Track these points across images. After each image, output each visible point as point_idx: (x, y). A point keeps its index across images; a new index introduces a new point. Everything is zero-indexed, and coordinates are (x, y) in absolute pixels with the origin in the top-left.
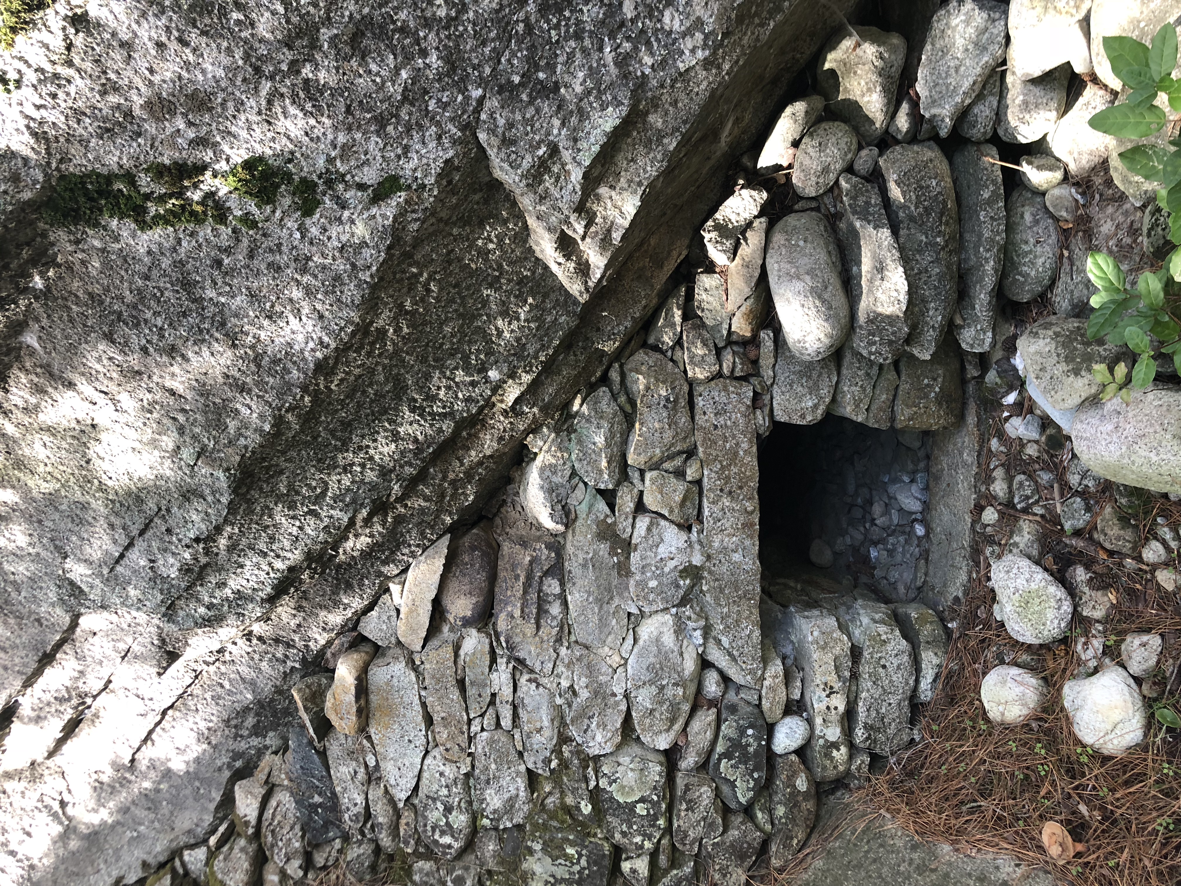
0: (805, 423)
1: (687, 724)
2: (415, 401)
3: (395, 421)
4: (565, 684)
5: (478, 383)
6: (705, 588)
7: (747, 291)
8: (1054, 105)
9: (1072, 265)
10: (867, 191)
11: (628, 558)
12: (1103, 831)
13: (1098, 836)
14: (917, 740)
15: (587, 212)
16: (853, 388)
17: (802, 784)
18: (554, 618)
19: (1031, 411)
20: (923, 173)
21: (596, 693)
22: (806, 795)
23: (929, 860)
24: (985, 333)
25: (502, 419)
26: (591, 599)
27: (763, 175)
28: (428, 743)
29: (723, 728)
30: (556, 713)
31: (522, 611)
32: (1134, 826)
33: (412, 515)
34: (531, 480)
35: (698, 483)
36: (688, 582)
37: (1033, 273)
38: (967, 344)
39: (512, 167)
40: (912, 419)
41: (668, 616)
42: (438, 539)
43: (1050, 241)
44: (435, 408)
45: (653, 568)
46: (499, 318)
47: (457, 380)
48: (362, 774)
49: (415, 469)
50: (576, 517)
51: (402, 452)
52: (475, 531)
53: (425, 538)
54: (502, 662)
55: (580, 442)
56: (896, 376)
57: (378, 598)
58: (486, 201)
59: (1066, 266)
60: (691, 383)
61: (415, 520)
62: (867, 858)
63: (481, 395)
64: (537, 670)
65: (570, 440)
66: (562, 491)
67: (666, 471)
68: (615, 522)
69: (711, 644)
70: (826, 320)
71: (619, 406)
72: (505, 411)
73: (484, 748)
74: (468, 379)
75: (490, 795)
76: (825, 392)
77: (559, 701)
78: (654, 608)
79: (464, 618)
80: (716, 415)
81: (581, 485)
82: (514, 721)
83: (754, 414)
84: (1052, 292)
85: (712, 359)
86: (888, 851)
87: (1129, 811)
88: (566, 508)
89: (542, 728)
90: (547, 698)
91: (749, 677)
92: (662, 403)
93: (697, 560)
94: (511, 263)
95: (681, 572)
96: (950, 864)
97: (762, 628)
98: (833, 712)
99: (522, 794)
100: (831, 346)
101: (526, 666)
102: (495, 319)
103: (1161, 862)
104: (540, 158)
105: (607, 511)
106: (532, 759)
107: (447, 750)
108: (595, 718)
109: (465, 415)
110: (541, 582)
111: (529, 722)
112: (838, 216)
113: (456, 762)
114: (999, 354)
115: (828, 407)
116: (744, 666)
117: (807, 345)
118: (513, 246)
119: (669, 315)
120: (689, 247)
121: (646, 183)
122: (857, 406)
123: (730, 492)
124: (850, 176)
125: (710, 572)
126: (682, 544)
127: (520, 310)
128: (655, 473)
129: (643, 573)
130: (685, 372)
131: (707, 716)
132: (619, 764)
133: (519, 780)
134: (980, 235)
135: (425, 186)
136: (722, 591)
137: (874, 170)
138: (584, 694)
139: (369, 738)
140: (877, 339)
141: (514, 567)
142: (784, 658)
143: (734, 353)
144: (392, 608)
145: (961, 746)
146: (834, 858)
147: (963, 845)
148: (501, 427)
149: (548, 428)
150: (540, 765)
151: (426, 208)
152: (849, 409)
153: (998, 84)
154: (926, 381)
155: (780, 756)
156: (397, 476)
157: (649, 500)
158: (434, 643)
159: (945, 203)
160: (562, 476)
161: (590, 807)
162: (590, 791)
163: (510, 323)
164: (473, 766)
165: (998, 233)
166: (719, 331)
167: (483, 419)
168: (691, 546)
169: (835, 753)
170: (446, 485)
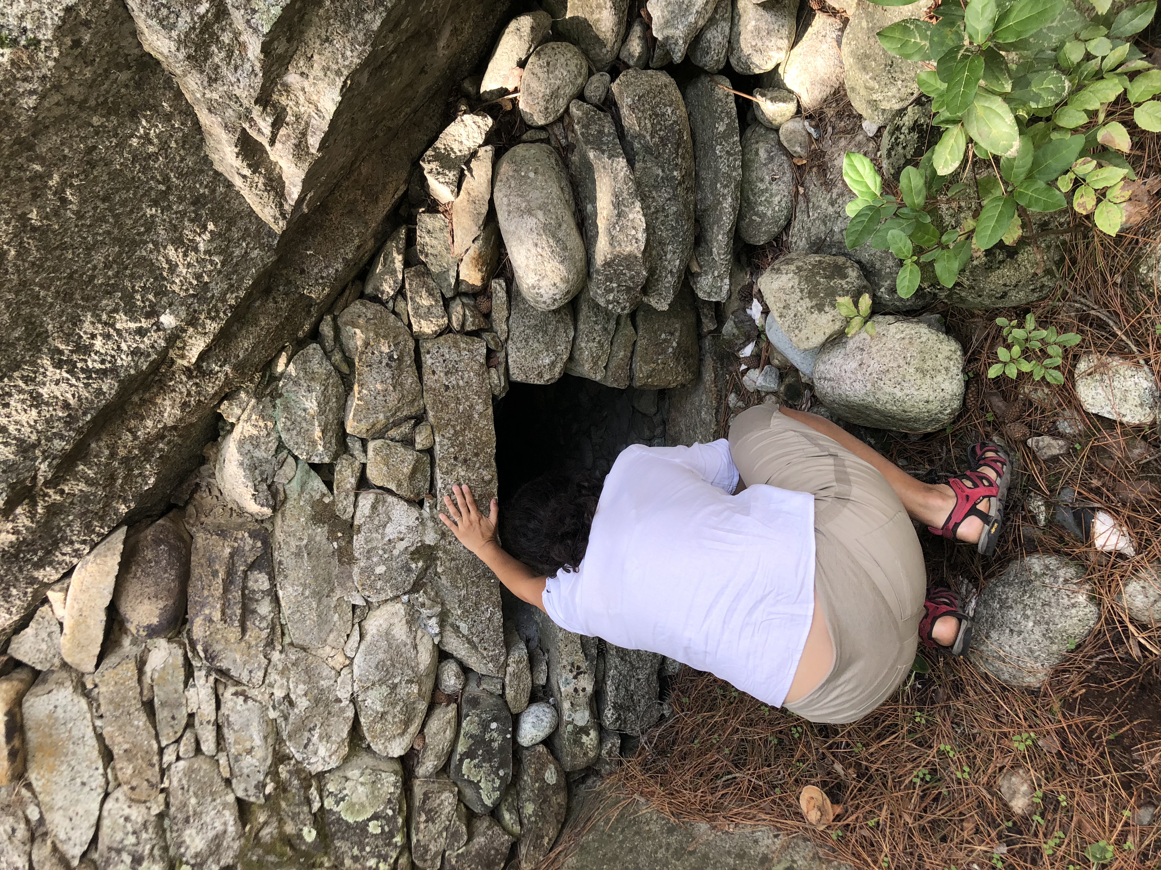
0: (542, 382)
1: (424, 725)
2: (61, 352)
3: (33, 380)
4: (279, 694)
5: (147, 330)
6: (440, 570)
7: (475, 231)
8: (785, 32)
9: (808, 201)
10: (600, 119)
11: (350, 542)
12: (860, 790)
13: (855, 796)
14: (667, 715)
15: (274, 106)
16: (591, 344)
17: (551, 776)
18: (263, 618)
19: (768, 362)
20: (658, 99)
21: (317, 701)
22: (556, 788)
23: (687, 842)
24: (722, 280)
25: (184, 379)
26: (307, 593)
27: (487, 101)
28: (107, 783)
29: (464, 724)
30: (269, 729)
31: (223, 613)
32: (890, 781)
33: (72, 503)
34: (228, 456)
35: (430, 451)
36: (420, 564)
37: (769, 213)
38: (705, 292)
39: (163, 27)
40: (651, 377)
41: (400, 605)
42: (110, 533)
43: (785, 179)
44: (90, 363)
45: (381, 552)
46: (170, 247)
47: (118, 326)
48: (22, 831)
49: (68, 442)
50: (286, 498)
51: (47, 421)
52: (160, 522)
53: (93, 532)
54: (200, 675)
55: (287, 408)
56: (633, 331)
57: (34, 611)
58: (139, 86)
59: (802, 205)
60: (417, 339)
61: (77, 509)
62: (622, 848)
63: (153, 347)
64: (244, 681)
65: (274, 407)
66: (266, 467)
67: (392, 440)
68: (333, 502)
69: (449, 633)
70: (562, 262)
71: (333, 365)
72: (188, 369)
73: (180, 780)
74: (133, 325)
75: (190, 836)
76: (563, 348)
77: (272, 714)
78: (383, 597)
79: (149, 626)
80: (446, 374)
81: (290, 460)
82: (218, 744)
83: (489, 373)
84: (787, 235)
85: (439, 310)
86: (644, 839)
87: (884, 766)
88: (273, 488)
89: (252, 748)
90: (257, 712)
91: (490, 665)
92: (385, 362)
93: (430, 538)
94: (180, 175)
95: (412, 553)
96: (708, 843)
97: (504, 609)
98: (581, 694)
99: (231, 829)
100: (568, 292)
101: (231, 677)
102: (165, 248)
103: (921, 817)
104: (201, 18)
105: (324, 488)
106: (243, 786)
107: (133, 789)
108: (317, 730)
109: (132, 372)
110: (245, 577)
111: (236, 742)
112: (570, 148)
113: (145, 802)
114: (735, 305)
115: (566, 364)
116: (485, 653)
117: (542, 291)
118: (182, 152)
119: (388, 261)
120: (408, 182)
121: (346, 73)
122: (595, 364)
123: (465, 461)
124: (581, 103)
125: (445, 552)
126: (412, 522)
127: (198, 239)
128: (379, 442)
129: (368, 559)
130: (410, 325)
131: (446, 713)
132: (347, 779)
133: (227, 813)
134: (717, 171)
135: (39, 42)
136: (459, 571)
137: (606, 99)
138: (303, 703)
139: (29, 786)
140: (615, 285)
141: (211, 562)
142: (527, 642)
143: (463, 304)
144: (54, 622)
145: (713, 716)
146: (588, 853)
147: (721, 821)
148: (184, 390)
149: (247, 392)
150: (252, 791)
151: (44, 77)
152: (587, 367)
153: (729, 9)
154: (663, 336)
155: (527, 748)
156: (43, 452)
157: (372, 474)
158: (111, 660)
159: (680, 132)
160: (267, 450)
161: (314, 833)
162: (315, 815)
163: (185, 255)
164: (167, 804)
165: (735, 169)
166: (446, 280)
167: (160, 381)
168: (423, 523)
169: (585, 739)
170: (116, 464)
